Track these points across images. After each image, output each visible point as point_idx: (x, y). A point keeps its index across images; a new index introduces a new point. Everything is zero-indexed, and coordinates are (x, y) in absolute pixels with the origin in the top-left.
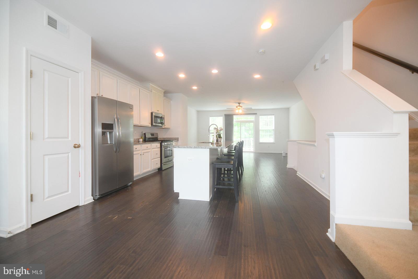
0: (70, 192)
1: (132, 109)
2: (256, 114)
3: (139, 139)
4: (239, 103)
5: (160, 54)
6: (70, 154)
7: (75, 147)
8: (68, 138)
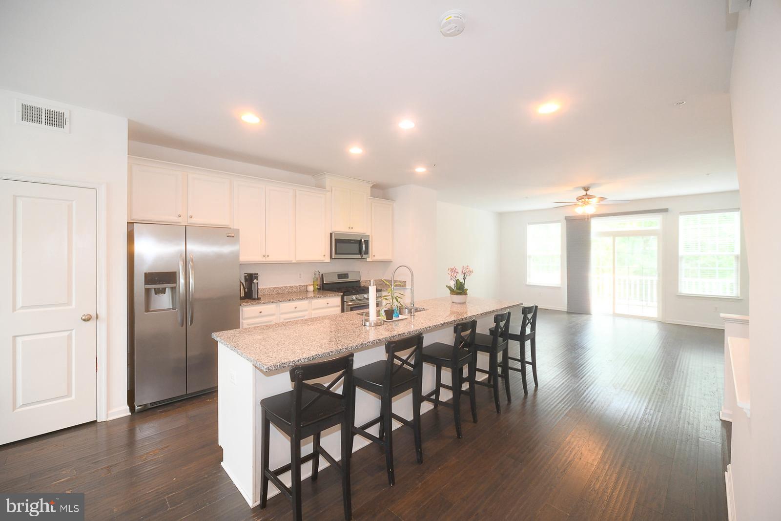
0: (73, 397)
1: (233, 237)
2: (665, 210)
3: (307, 286)
4: (586, 189)
5: (250, 118)
6: (74, 332)
7: (85, 320)
8: (69, 303)
